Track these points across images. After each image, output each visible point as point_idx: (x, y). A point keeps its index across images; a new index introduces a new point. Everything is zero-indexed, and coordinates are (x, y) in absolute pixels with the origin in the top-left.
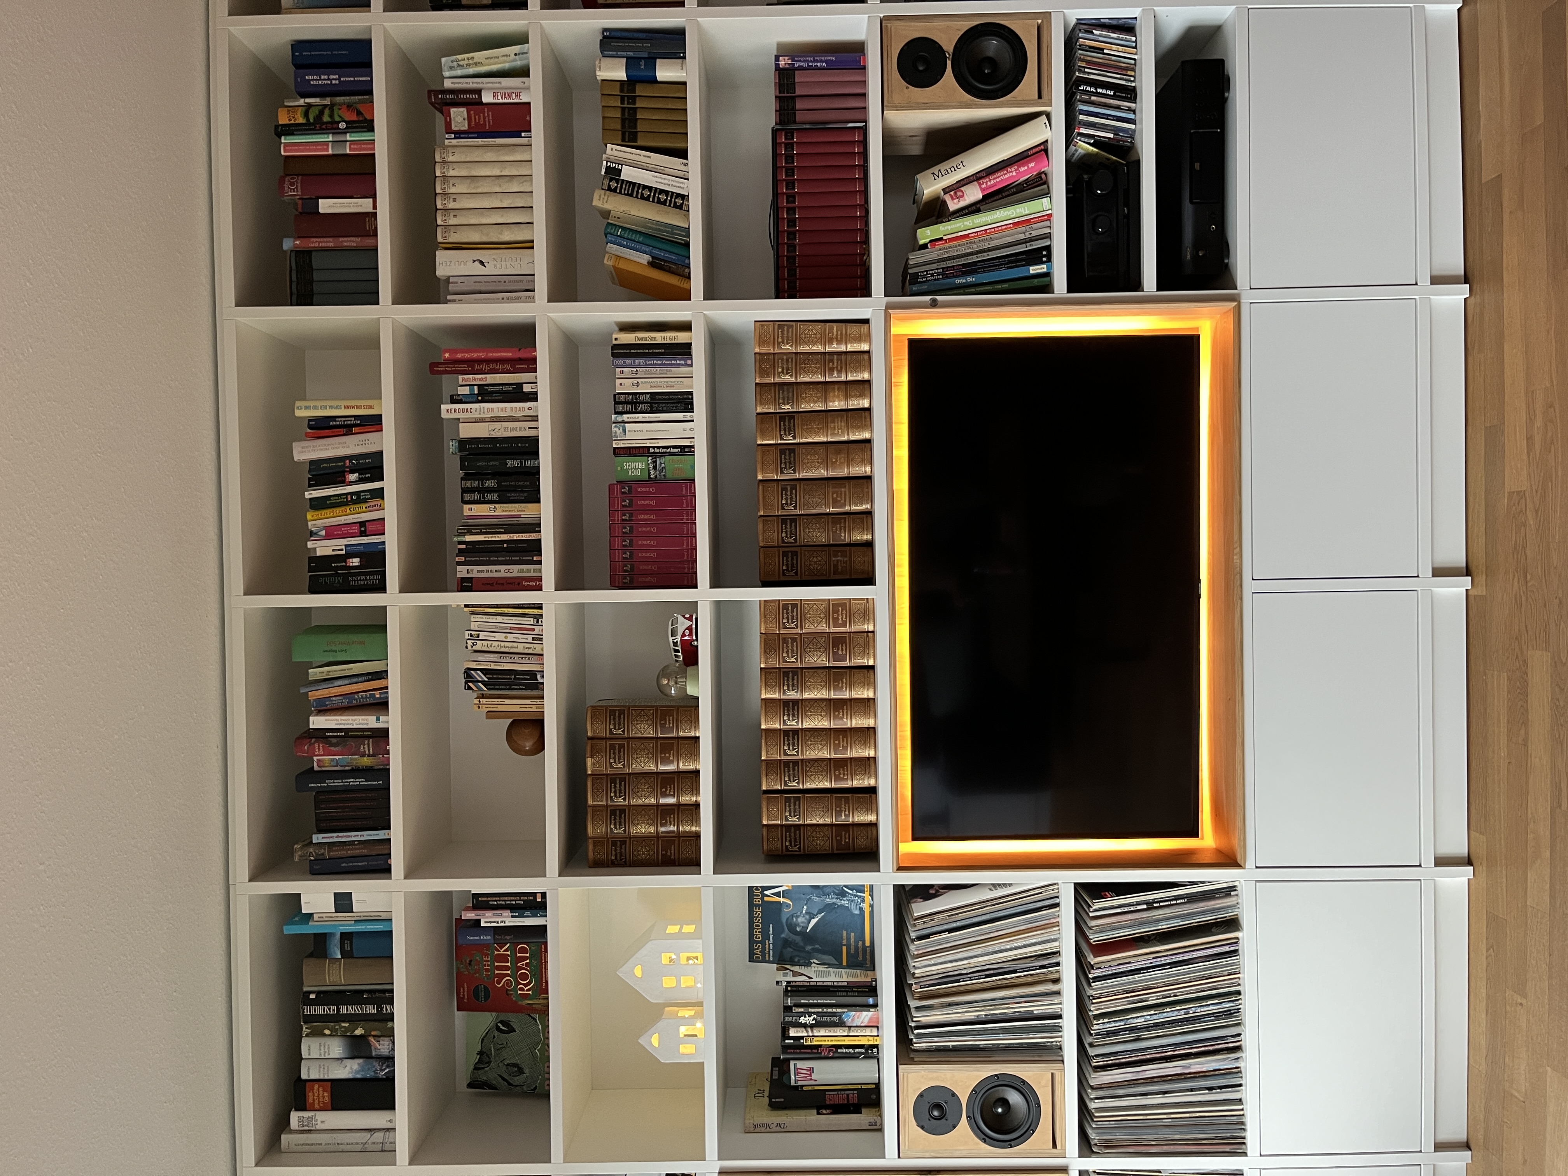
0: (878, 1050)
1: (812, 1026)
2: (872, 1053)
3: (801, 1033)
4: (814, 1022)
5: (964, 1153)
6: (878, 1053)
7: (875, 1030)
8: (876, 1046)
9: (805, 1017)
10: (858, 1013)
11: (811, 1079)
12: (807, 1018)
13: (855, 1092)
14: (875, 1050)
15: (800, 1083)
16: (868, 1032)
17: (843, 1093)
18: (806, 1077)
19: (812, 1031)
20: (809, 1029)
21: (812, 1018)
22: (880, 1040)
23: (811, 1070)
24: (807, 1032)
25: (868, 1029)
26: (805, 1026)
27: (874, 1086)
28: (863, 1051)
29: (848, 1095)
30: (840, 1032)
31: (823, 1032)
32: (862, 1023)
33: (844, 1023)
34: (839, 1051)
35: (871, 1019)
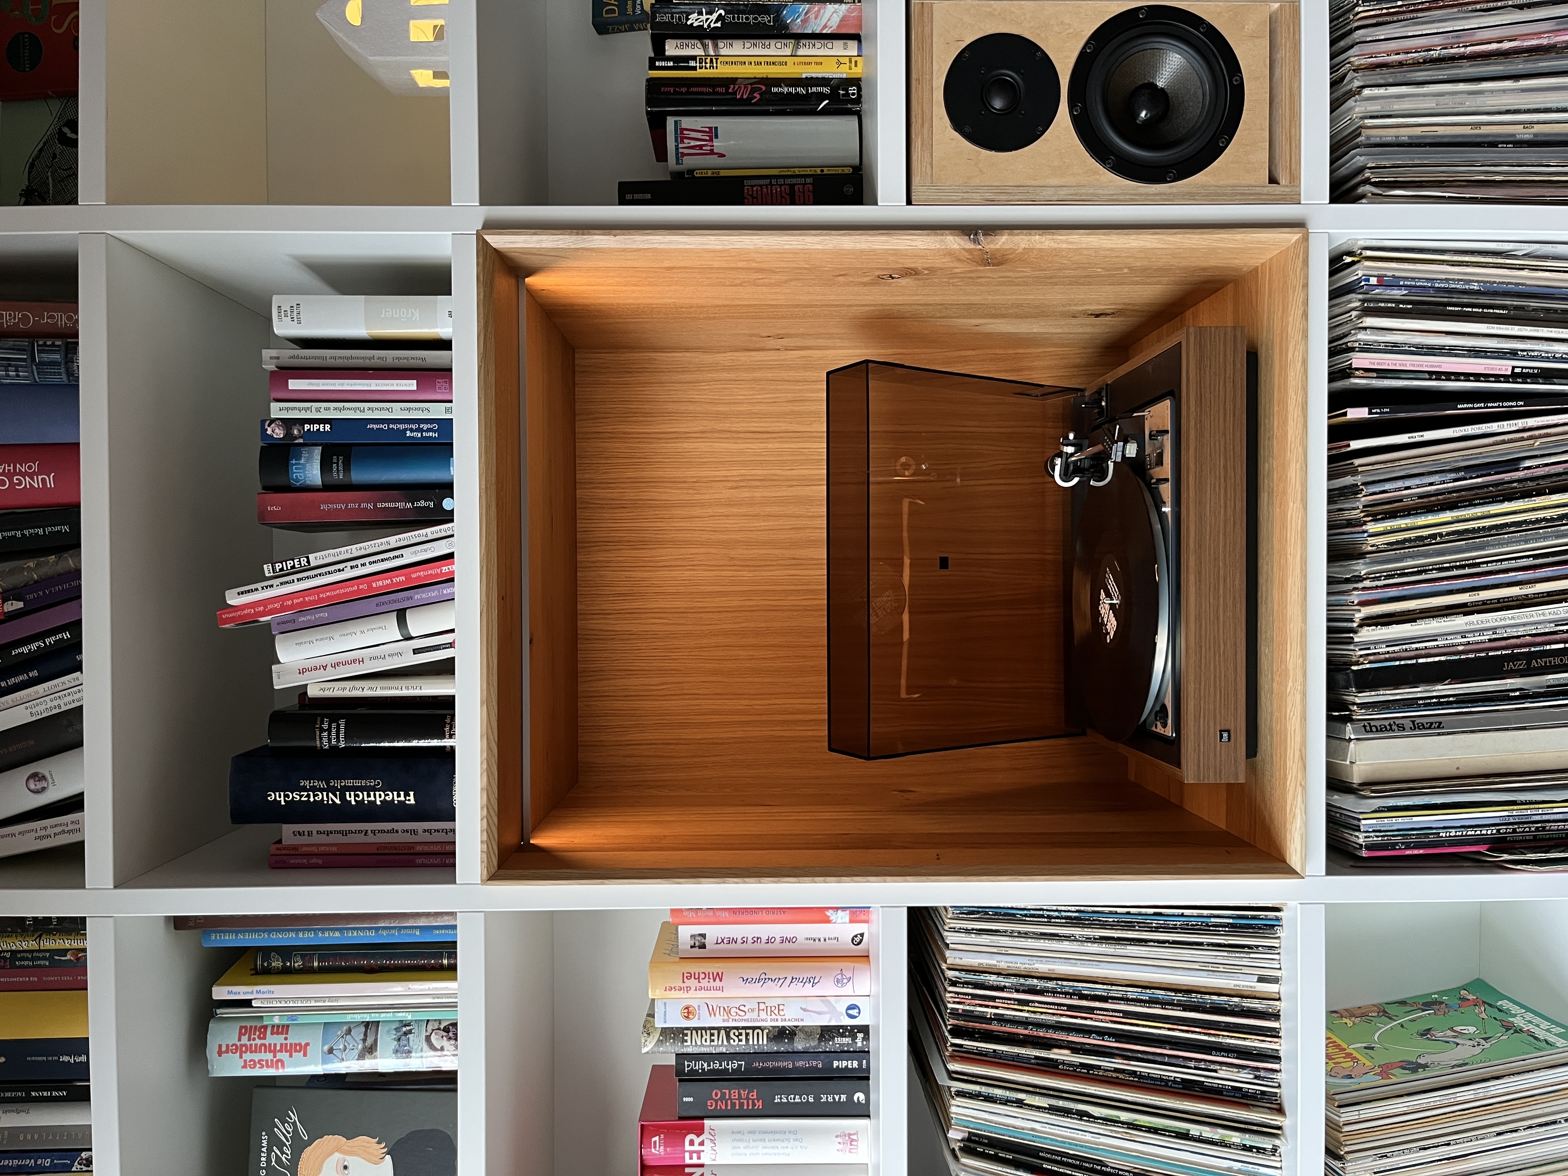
0: (859, 89)
1: (715, 35)
2: (847, 94)
3: (694, 49)
4: (719, 25)
6: (860, 96)
7: (853, 45)
8: (856, 82)
9: (700, 13)
10: (816, 7)
11: (712, 152)
12: (704, 17)
13: (809, 180)
14: (852, 90)
15: (689, 162)
16: (838, 48)
17: (781, 181)
18: (701, 147)
19: (716, 46)
20: (709, 43)
21: (715, 16)
22: (865, 64)
23: (713, 133)
24: (705, 47)
25: (839, 43)
26: (699, 34)
27: (848, 171)
28: (826, 90)
29: (792, 186)
30: (776, 49)
31: (736, 48)
32: (825, 27)
33: (786, 27)
34: (775, 90)
35: (843, 19)
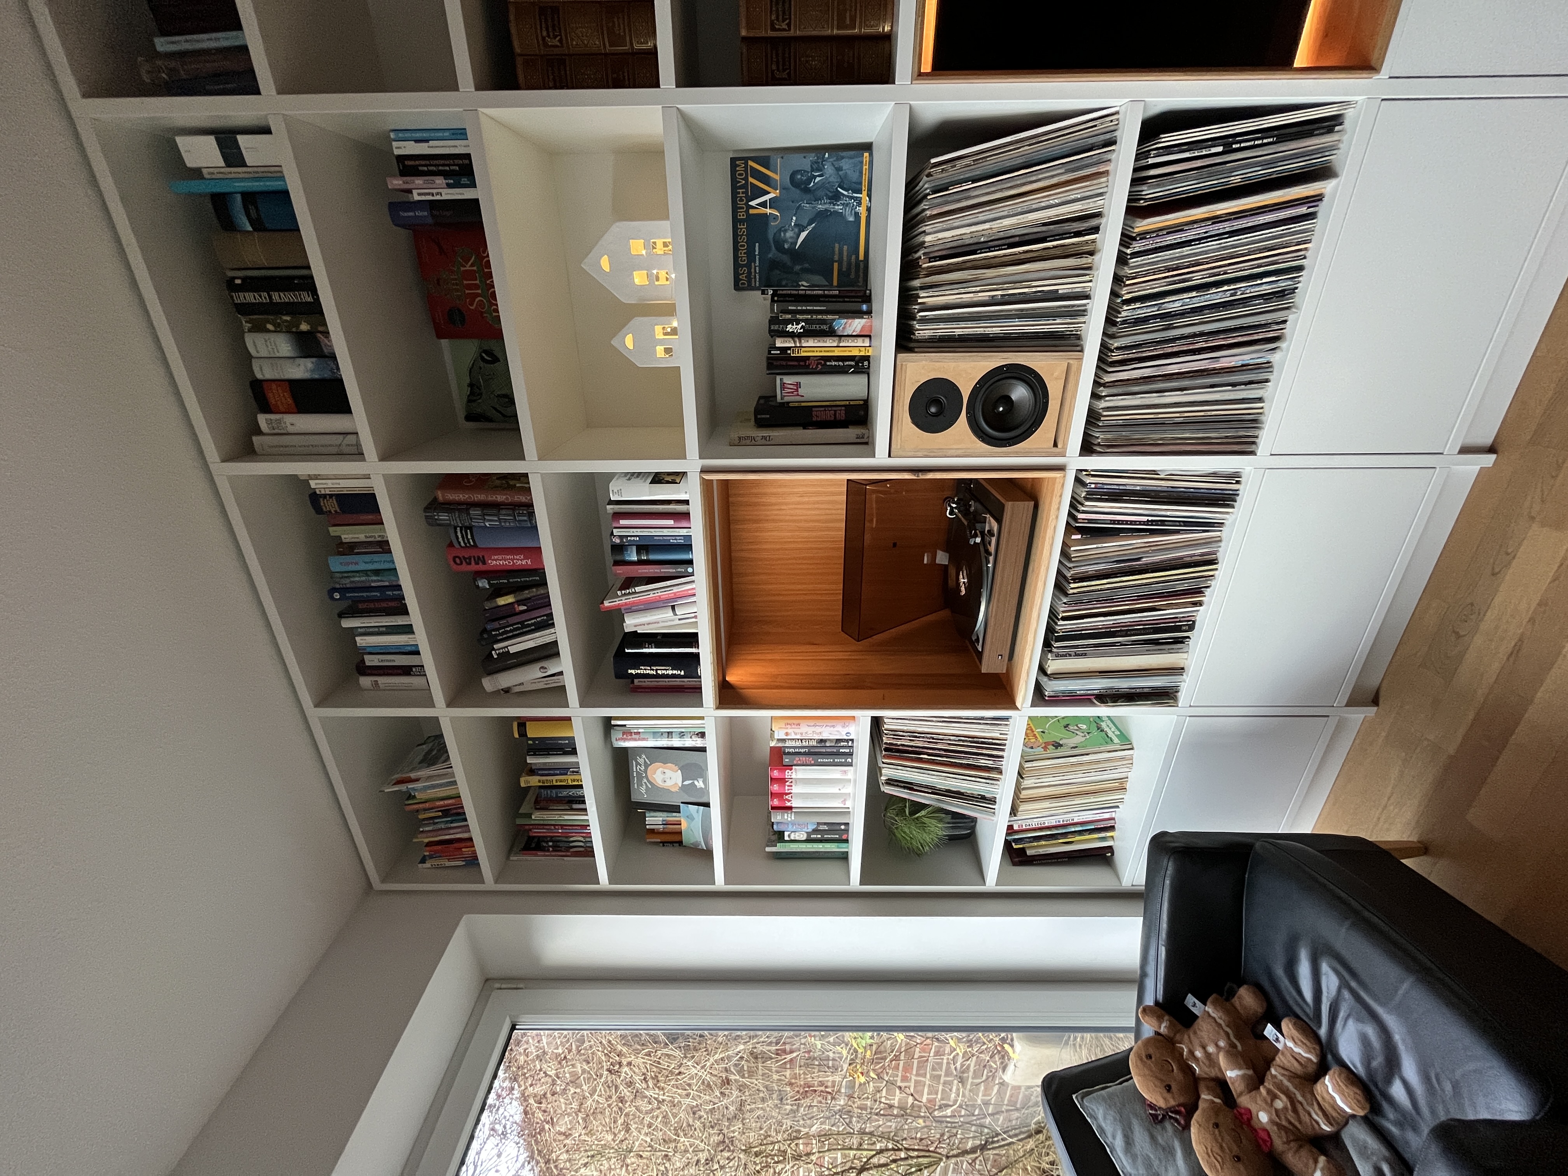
0: (869, 363)
1: (800, 336)
2: (863, 366)
3: (789, 343)
4: (802, 331)
5: (959, 452)
6: (869, 366)
7: (867, 340)
8: (867, 358)
9: (793, 325)
10: (850, 321)
11: (798, 395)
12: (795, 326)
13: (843, 408)
14: (866, 363)
15: (786, 399)
16: (859, 342)
17: (830, 409)
18: (792, 392)
19: (800, 342)
20: (797, 339)
21: (800, 326)
22: (873, 351)
23: (798, 385)
24: (795, 342)
25: (860, 339)
26: (792, 335)
27: (861, 402)
28: (853, 363)
29: (835, 411)
30: (830, 342)
31: (811, 342)
32: (854, 331)
33: (835, 331)
34: (828, 363)
35: (863, 327)
